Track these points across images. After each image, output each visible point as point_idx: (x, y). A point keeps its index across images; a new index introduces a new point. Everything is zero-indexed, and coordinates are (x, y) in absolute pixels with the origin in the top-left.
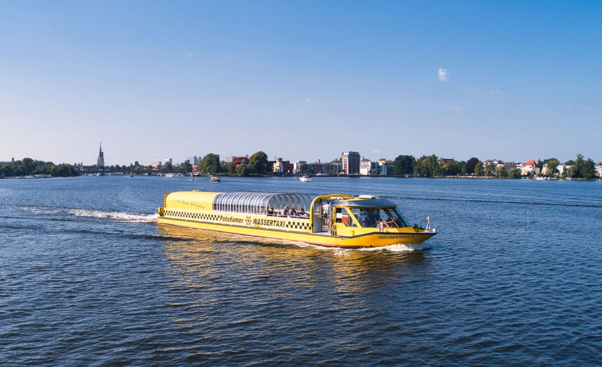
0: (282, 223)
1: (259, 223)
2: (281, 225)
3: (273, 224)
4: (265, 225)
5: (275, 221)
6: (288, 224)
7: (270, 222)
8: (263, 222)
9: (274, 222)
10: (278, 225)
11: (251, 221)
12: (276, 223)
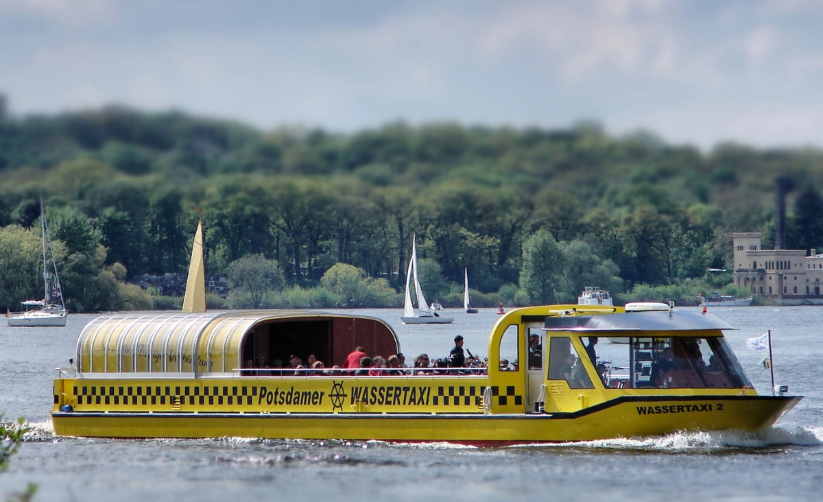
0: (422, 394)
1: (365, 400)
2: (421, 399)
3: (402, 398)
4: (380, 403)
5: (406, 389)
6: (436, 394)
7: (392, 392)
8: (377, 394)
9: (403, 393)
10: (412, 400)
11: (345, 396)
12: (409, 393)
